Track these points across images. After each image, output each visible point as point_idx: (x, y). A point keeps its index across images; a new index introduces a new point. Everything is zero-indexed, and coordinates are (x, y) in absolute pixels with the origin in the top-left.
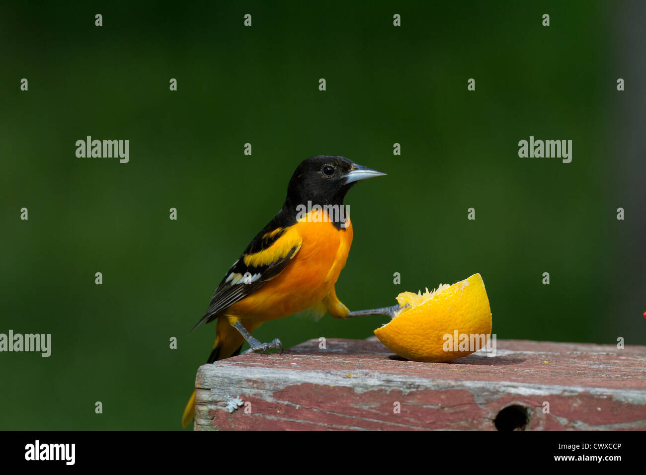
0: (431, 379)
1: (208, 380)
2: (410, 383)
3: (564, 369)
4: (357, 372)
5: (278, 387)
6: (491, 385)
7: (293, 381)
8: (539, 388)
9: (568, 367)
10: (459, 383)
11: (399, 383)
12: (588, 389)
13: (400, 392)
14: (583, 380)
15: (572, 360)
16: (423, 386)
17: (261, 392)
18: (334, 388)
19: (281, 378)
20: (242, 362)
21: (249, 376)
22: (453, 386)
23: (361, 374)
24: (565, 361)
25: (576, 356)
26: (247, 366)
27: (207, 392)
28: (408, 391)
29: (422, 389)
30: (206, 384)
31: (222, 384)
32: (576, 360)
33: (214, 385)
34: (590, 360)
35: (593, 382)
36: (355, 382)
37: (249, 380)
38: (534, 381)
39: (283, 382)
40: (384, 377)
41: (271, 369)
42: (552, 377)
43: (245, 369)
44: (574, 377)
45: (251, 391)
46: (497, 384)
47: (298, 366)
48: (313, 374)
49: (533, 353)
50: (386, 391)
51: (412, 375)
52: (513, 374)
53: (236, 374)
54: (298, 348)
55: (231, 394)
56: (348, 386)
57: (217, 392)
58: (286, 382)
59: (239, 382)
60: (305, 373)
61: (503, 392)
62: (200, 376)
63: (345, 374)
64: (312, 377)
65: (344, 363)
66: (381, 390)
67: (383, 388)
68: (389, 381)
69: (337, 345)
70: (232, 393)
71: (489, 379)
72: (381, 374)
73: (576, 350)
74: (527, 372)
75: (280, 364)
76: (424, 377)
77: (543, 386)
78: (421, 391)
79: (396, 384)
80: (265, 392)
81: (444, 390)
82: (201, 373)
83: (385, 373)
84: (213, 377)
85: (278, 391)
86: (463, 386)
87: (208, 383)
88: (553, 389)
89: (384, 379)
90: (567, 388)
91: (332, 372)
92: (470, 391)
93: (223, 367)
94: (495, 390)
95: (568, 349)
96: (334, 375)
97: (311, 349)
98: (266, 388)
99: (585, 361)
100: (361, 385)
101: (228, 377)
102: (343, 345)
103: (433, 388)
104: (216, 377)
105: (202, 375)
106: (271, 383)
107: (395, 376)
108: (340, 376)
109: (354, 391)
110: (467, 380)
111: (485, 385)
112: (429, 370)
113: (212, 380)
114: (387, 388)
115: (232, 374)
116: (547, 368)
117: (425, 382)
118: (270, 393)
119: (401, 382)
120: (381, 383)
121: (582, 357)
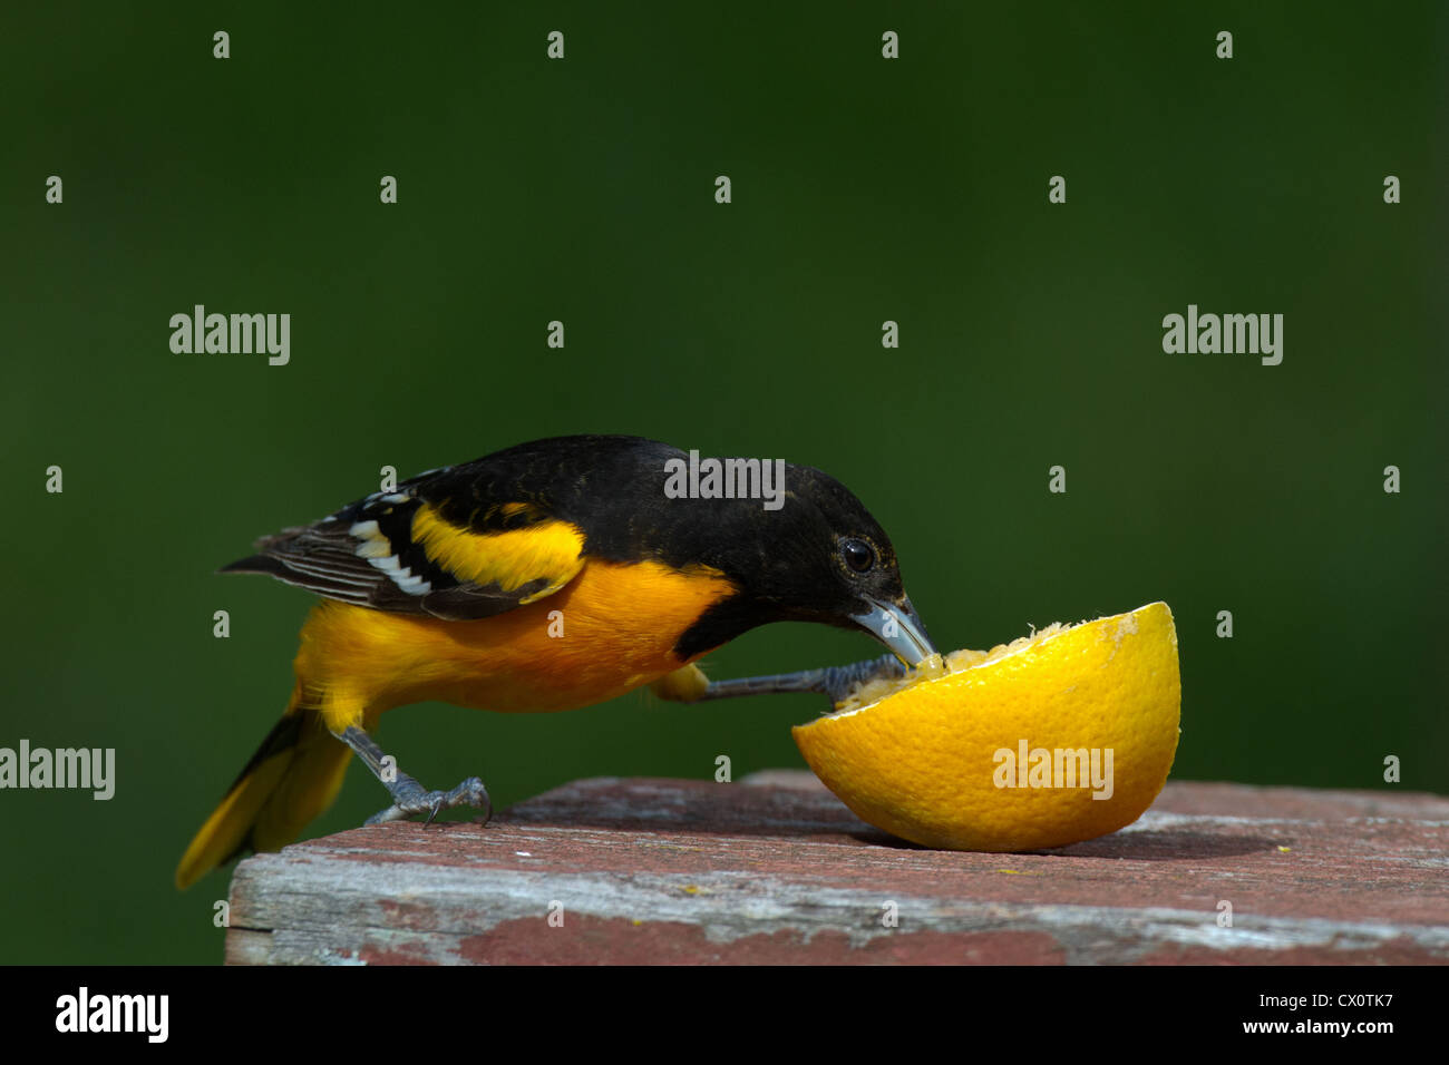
0: (936, 901)
1: (266, 903)
2: (875, 912)
3: (1338, 870)
4: (712, 878)
5: (477, 923)
6: (1116, 919)
7: (519, 906)
8: (1263, 929)
9: (1349, 863)
10: (1022, 912)
11: (841, 912)
12: (1411, 930)
13: (845, 938)
14: (1396, 903)
15: (1363, 841)
16: (912, 920)
17: (426, 938)
18: (646, 926)
19: (485, 897)
20: (367, 850)
21: (388, 891)
22: (1004, 922)
23: (726, 885)
24: (1341, 846)
25: (1372, 831)
26: (384, 860)
27: (263, 940)
28: (868, 935)
29: (911, 931)
30: (259, 914)
31: (306, 915)
32: (1374, 843)
33: (284, 917)
34: (1414, 843)
35: (1426, 908)
36: (708, 910)
37: (387, 904)
38: (1248, 907)
39: (492, 908)
40: (796, 893)
41: (455, 869)
42: (1304, 896)
43: (375, 869)
44: (1369, 894)
45: (393, 937)
46: (1137, 915)
47: (536, 861)
48: (582, 885)
49: (1245, 821)
50: (802, 935)
51: (879, 889)
52: (1184, 885)
53: (351, 885)
54: (537, 804)
55: (335, 946)
56: (685, 920)
57: (292, 937)
58: (499, 908)
59: (359, 907)
60: (558, 881)
61: (1155, 938)
62: (240, 891)
63: (677, 886)
64: (579, 894)
65: (673, 851)
66: (786, 934)
67: (793, 926)
68: (810, 907)
69: (655, 797)
70: (336, 941)
71: (1112, 901)
72: (787, 883)
73: (1373, 812)
74: (1228, 880)
75: (482, 853)
76: (917, 895)
77: (1275, 922)
78: (906, 935)
79: (830, 917)
80: (435, 940)
81: (974, 932)
82: (245, 883)
83: (798, 882)
84: (281, 893)
85: (477, 936)
86: (1034, 921)
87: (265, 912)
88: (1303, 931)
89: (796, 900)
90: (1346, 927)
91: (637, 879)
92: (1056, 937)
93: (309, 862)
94: (1129, 934)
95: (1351, 811)
96: (643, 887)
97: (574, 809)
98: (440, 928)
99: (1400, 845)
100: (727, 918)
101: (326, 895)
102: (671, 797)
103: (942, 928)
104: (290, 893)
105: (245, 888)
106: (454, 910)
107: (829, 890)
108: (662, 889)
109: (704, 935)
110: (1045, 902)
111: (1099, 919)
112: (930, 873)
113: (278, 903)
114: (804, 927)
115: (337, 886)
116: (1285, 868)
117: (918, 909)
118: (451, 942)
119: (847, 908)
120: (788, 911)
121: (1390, 835)
